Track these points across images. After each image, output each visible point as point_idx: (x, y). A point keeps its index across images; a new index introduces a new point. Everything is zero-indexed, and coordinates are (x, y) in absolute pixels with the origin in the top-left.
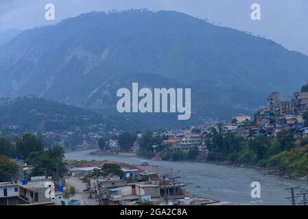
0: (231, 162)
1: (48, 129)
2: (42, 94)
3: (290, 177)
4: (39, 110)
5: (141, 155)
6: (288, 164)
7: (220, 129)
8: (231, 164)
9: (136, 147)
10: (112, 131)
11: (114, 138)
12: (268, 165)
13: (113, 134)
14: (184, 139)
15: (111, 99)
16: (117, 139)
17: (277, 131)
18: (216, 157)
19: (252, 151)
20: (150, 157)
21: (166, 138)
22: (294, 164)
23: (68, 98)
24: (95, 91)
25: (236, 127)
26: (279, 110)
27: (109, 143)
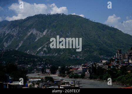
0: (100, 79)
1: (20, 64)
2: (17, 49)
3: (126, 86)
4: (15, 56)
5: (60, 76)
6: (126, 80)
7: (95, 65)
8: (100, 80)
9: (58, 72)
10: (47, 65)
11: (48, 68)
12: (116, 81)
13: (48, 67)
14: (79, 69)
15: (47, 52)
16: (49, 69)
17: (120, 66)
18: (93, 77)
19: (109, 75)
20: (64, 76)
21: (71, 68)
22: (128, 80)
23: (28, 51)
24: (40, 48)
25: (102, 64)
26: (121, 57)
27: (46, 70)
